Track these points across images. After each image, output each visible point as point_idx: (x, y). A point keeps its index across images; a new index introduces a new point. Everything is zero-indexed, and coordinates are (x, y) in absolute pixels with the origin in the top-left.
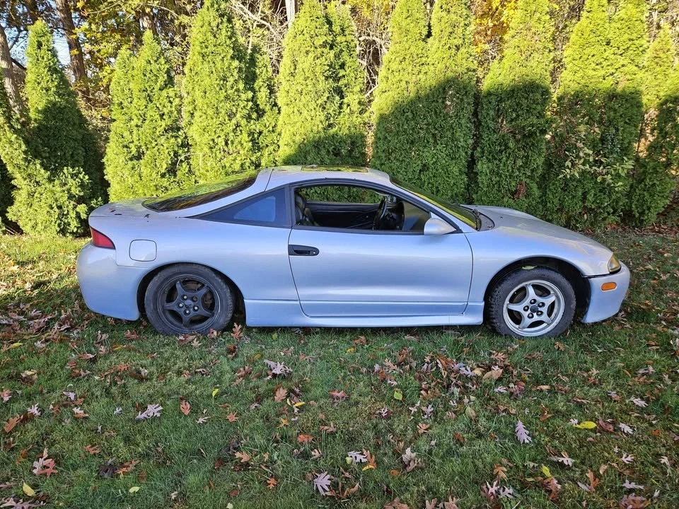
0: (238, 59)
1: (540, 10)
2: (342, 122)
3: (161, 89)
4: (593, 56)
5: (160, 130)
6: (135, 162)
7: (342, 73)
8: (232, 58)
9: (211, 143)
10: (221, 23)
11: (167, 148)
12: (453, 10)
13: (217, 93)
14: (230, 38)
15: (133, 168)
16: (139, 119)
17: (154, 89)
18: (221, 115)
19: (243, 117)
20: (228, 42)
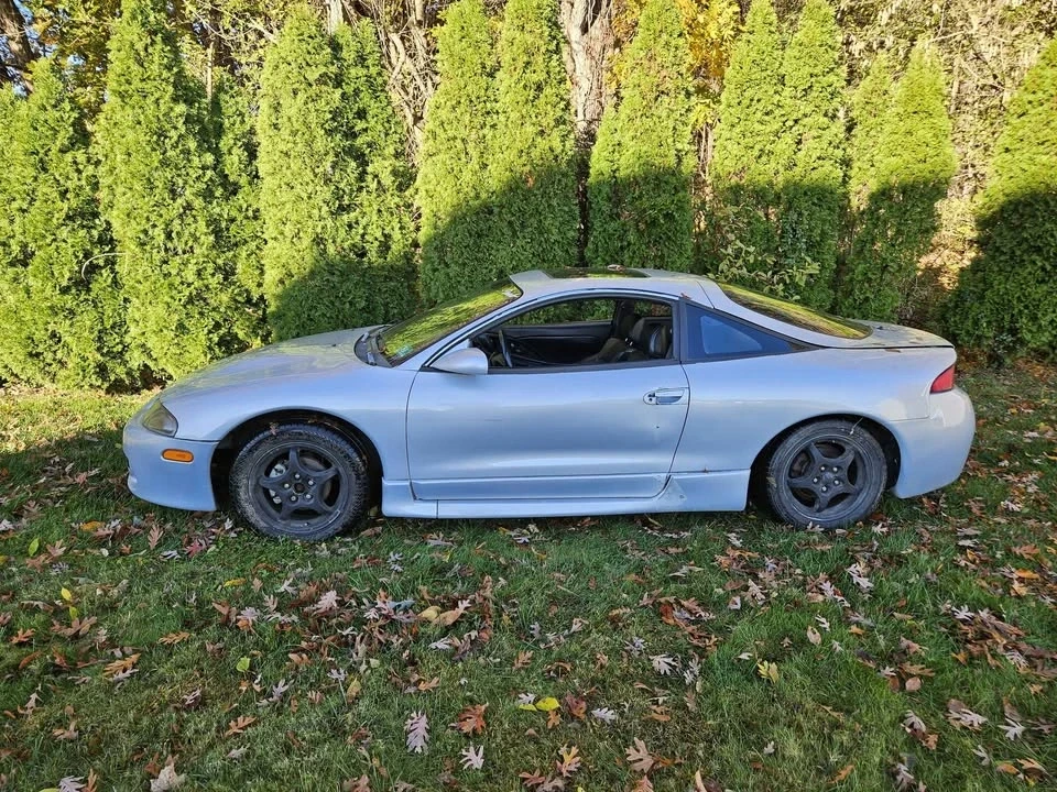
0: (185, 101)
1: (669, 30)
2: (366, 204)
3: (63, 151)
4: (759, 101)
5: (58, 217)
6: (20, 269)
7: (360, 125)
8: (175, 100)
9: (142, 236)
10: (152, 45)
11: (72, 246)
12: (528, 27)
13: (147, 155)
14: (169, 68)
15: (15, 279)
16: (24, 199)
17: (49, 150)
18: (157, 191)
19: (197, 195)
20: (165, 74)
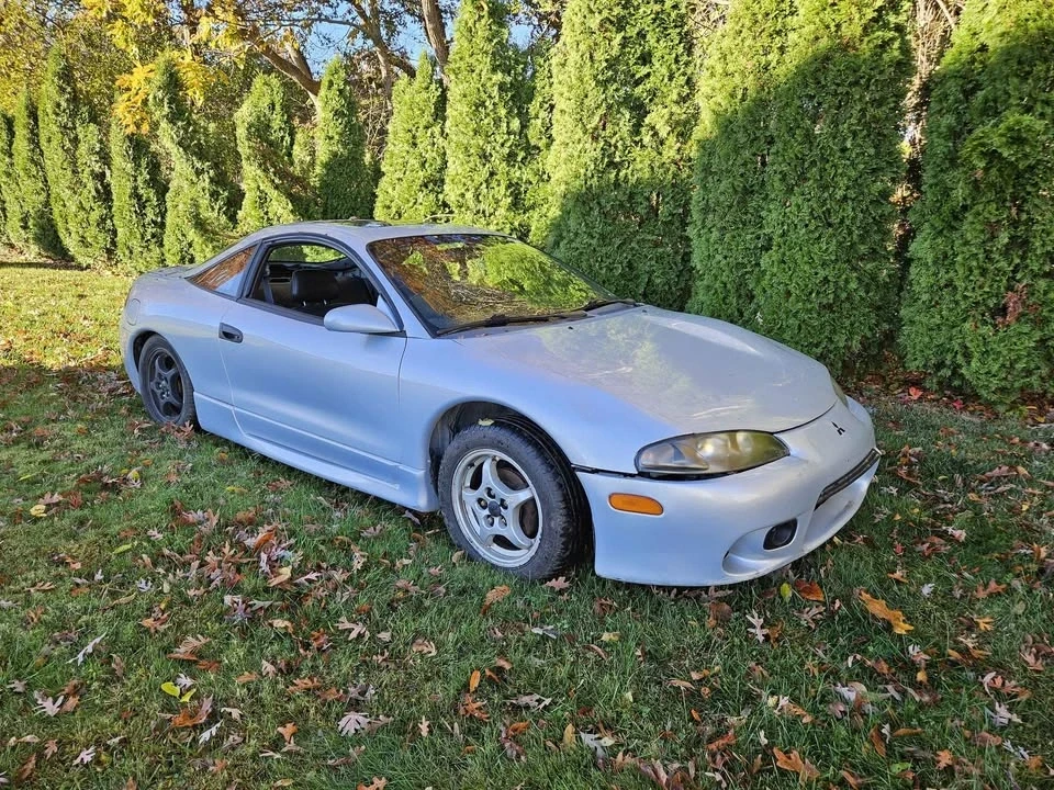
0: (502, 70)
3: (427, 128)
5: (418, 184)
7: (643, 71)
8: (494, 70)
17: (418, 127)
19: (501, 160)
